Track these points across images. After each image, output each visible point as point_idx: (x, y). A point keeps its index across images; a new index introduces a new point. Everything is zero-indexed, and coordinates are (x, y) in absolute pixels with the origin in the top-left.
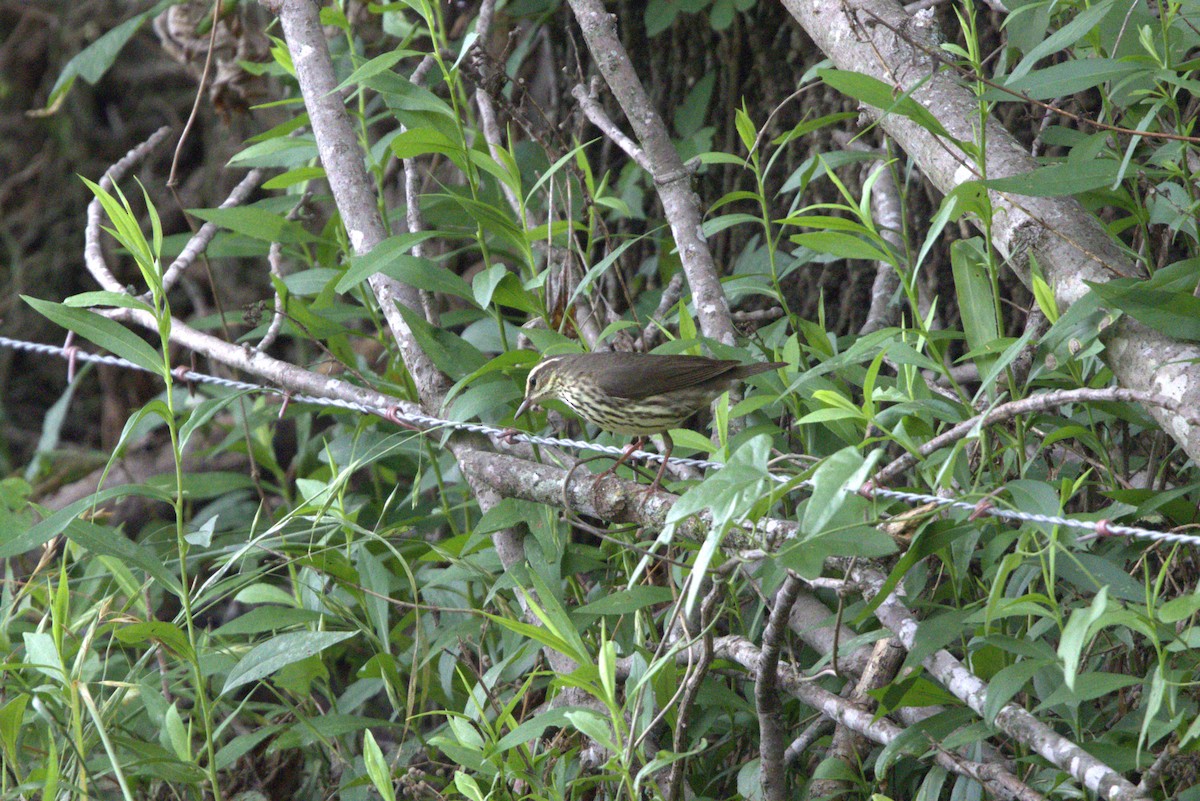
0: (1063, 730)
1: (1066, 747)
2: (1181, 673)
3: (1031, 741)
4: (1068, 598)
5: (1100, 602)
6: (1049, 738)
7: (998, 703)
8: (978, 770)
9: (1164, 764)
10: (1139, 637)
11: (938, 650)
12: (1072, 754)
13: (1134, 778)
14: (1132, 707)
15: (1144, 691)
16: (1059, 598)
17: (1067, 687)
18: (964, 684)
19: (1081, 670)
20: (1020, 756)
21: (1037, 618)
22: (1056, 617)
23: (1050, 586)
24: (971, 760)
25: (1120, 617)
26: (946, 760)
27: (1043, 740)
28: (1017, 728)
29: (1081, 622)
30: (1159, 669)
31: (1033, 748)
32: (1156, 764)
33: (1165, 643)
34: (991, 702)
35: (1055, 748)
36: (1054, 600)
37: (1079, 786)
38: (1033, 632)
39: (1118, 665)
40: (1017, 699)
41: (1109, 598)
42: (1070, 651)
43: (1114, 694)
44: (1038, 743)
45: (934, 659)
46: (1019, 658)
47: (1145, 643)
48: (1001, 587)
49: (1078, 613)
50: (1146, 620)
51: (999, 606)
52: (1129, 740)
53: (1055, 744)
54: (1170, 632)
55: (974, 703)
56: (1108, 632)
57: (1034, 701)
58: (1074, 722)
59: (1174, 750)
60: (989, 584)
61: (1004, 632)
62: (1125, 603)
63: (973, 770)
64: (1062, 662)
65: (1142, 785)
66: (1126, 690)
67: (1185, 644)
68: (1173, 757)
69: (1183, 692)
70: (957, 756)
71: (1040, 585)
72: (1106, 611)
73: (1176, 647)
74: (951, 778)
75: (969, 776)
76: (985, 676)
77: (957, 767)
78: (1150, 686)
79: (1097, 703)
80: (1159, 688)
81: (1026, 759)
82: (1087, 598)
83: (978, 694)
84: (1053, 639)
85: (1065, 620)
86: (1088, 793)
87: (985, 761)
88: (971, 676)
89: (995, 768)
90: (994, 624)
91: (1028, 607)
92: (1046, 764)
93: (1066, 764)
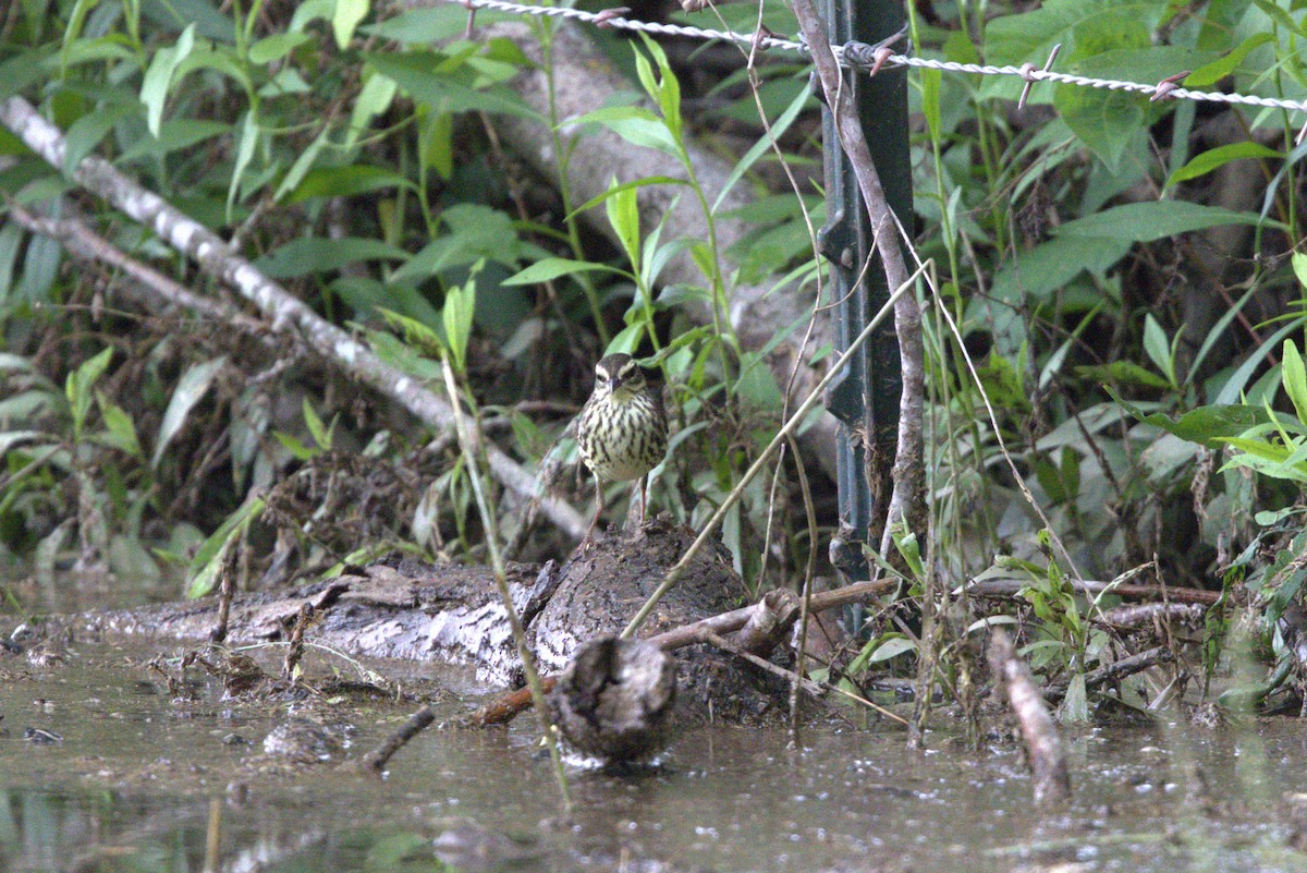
0: (147, 183)
1: (151, 202)
2: (275, 119)
3: (113, 196)
4: (154, 36)
5: (187, 41)
6: (134, 191)
7: (78, 155)
8: (58, 229)
9: (259, 220)
10: (229, 81)
11: (9, 96)
12: (159, 209)
13: (226, 234)
14: (222, 158)
15: (235, 139)
16: (143, 37)
17: (151, 137)
18: (40, 134)
19: (167, 116)
20: (101, 211)
21: (118, 61)
22: (141, 59)
23: (133, 25)
24: (49, 216)
25: (208, 59)
26: (20, 216)
27: (126, 195)
28: (99, 182)
29: (167, 62)
30: (251, 115)
31: (116, 204)
32: (251, 219)
33: (258, 87)
34: (70, 154)
35: (138, 204)
36: (136, 41)
37: (167, 242)
38: (116, 75)
39: (207, 111)
40: (98, 151)
41: (196, 38)
42: (154, 95)
43: (203, 144)
44: (121, 197)
45: (8, 106)
46: (100, 105)
47: (237, 88)
48: (79, 25)
49: (163, 54)
50: (238, 62)
51: (77, 49)
52: (219, 193)
53: (139, 199)
54: (262, 74)
55: (51, 155)
56: (196, 76)
57: (116, 153)
58: (160, 173)
59: (270, 205)
60: (66, 22)
61: (84, 77)
62: (215, 43)
63: (51, 226)
64: (145, 108)
65: (235, 243)
66: (215, 139)
67: (279, 87)
68: (269, 213)
69: (278, 141)
70: (33, 212)
71: (121, 25)
72: (193, 53)
73: (270, 91)
74: (27, 237)
75: (46, 235)
76: (63, 125)
77: (34, 225)
78: (241, 133)
79: (185, 154)
80: (250, 137)
81: (109, 216)
82: (173, 37)
83: (56, 145)
84: (136, 82)
85: (149, 61)
86: (177, 252)
87: (65, 217)
88: (47, 123)
89: (75, 226)
90: (73, 68)
91: (109, 49)
92: (129, 220)
93: (150, 221)
